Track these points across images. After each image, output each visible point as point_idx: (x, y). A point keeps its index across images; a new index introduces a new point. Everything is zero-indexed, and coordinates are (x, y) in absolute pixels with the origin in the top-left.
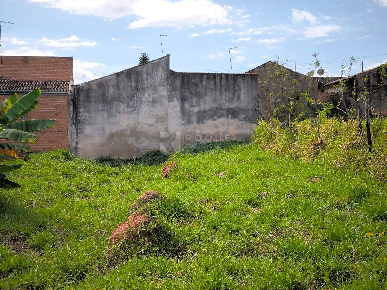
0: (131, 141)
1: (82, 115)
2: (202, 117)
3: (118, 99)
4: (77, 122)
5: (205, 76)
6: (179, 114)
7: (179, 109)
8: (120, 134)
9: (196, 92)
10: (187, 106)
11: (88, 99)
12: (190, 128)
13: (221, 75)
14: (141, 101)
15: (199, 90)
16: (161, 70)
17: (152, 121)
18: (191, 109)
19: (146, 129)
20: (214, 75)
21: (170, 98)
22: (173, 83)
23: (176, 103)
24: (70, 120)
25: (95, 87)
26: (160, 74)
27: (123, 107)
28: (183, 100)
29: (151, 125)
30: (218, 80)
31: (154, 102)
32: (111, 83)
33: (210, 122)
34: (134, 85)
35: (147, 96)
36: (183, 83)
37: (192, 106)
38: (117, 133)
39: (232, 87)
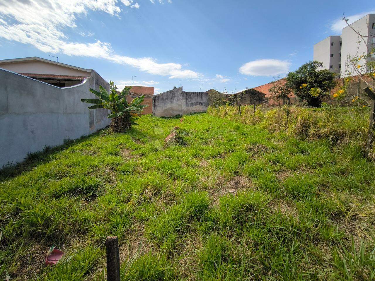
0: (171, 112)
1: (156, 104)
2: (192, 105)
3: (167, 99)
4: (155, 106)
5: (193, 93)
6: (185, 104)
7: (185, 102)
8: (168, 110)
9: (190, 97)
10: (187, 101)
11: (158, 99)
12: (188, 108)
13: (198, 93)
14: (174, 100)
15: (191, 97)
16: (180, 91)
17: (177, 106)
18: (189, 102)
19: (175, 108)
20: (196, 92)
21: (182, 99)
22: (183, 94)
23: (184, 100)
24: (153, 105)
25: (160, 96)
26: (180, 92)
27: (168, 101)
28: (186, 100)
29: (177, 107)
30: (197, 94)
31: (178, 100)
32: (165, 95)
33: (194, 106)
34: (172, 95)
35: (176, 98)
36: (186, 95)
37: (189, 101)
38: (167, 109)
39: (201, 96)
